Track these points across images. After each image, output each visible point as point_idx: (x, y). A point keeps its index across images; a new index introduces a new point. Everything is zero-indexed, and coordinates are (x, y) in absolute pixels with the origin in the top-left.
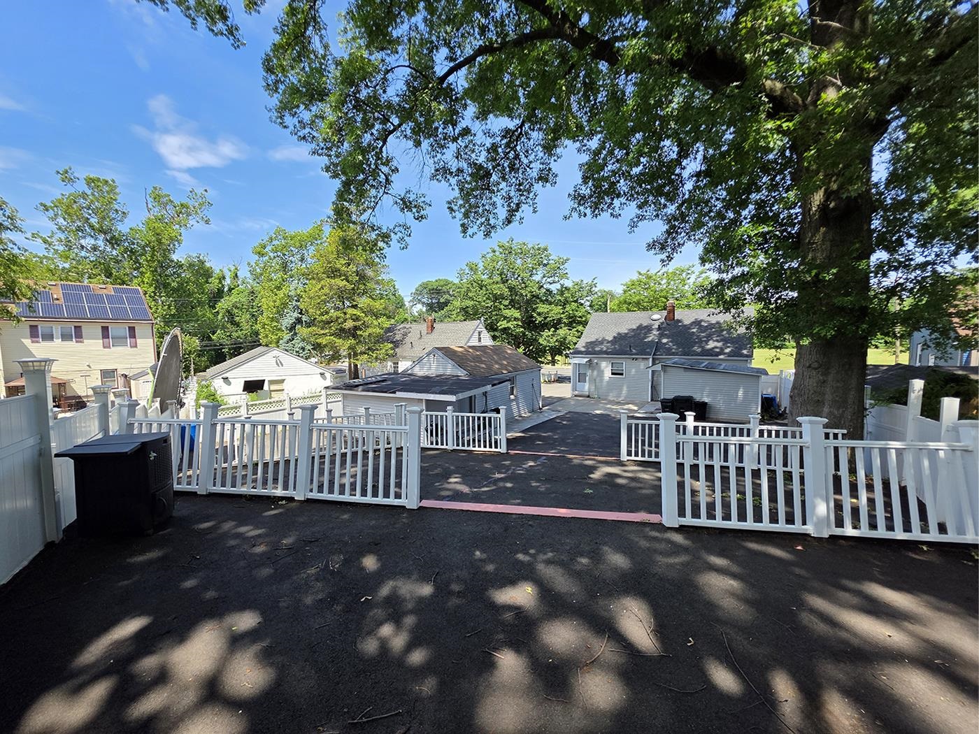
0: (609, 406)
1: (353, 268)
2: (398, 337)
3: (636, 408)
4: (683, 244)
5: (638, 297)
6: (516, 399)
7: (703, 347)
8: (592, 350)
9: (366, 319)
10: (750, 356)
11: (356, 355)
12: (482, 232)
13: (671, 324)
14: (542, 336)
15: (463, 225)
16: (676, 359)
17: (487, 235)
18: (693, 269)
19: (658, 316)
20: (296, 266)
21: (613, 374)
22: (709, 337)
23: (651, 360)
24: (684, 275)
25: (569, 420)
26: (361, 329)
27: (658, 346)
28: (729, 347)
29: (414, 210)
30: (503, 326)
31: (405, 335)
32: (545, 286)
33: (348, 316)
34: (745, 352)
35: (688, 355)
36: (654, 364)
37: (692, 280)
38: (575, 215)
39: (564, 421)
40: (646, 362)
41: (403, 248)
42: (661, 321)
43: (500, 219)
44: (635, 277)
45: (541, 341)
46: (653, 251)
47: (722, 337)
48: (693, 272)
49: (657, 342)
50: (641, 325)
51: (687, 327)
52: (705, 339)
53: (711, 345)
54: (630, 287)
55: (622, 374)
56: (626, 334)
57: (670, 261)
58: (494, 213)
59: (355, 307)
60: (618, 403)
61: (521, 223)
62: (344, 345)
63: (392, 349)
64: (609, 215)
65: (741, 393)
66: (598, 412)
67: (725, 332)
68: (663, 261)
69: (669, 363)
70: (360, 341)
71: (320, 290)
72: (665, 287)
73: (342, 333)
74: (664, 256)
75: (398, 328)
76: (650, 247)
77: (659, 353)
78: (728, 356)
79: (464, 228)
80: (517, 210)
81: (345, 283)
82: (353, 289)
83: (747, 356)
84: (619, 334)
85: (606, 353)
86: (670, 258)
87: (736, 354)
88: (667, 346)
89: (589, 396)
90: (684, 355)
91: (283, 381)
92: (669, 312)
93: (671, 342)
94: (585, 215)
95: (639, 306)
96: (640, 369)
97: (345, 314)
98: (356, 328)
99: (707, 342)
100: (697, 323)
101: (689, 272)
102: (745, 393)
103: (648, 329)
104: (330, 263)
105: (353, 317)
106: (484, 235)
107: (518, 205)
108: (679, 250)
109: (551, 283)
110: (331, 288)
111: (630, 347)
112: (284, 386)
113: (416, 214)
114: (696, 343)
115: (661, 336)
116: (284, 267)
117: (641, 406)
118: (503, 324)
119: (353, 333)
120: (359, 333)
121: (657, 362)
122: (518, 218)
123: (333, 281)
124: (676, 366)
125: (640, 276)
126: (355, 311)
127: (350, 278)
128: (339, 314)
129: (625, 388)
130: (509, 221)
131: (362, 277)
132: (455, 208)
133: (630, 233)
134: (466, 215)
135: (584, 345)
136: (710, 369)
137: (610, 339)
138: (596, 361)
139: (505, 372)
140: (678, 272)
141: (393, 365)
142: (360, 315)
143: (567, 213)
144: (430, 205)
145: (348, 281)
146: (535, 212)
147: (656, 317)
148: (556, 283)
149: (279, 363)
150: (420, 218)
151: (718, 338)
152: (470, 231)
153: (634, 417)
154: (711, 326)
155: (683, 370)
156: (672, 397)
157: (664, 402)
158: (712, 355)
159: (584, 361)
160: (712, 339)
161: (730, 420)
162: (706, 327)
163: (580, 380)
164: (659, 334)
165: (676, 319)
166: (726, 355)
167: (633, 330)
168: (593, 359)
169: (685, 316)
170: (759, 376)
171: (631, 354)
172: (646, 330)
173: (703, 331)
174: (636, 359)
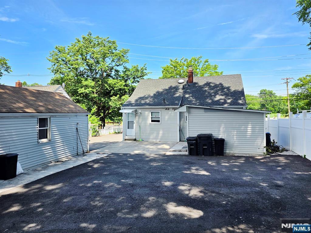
6: (51, 143)
7: (212, 100)
8: (139, 103)
10: (245, 104)
13: (191, 86)
19: (183, 80)
21: (152, 121)
22: (216, 93)
27: (183, 100)
28: (229, 99)
30: (81, 91)
35: (203, 105)
47: (224, 93)
49: (182, 97)
50: (171, 86)
51: (201, 87)
52: (213, 94)
53: (218, 98)
55: (159, 121)
56: (162, 92)
65: (249, 130)
67: (226, 89)
69: (192, 106)
77: (184, 104)
83: (242, 104)
84: (158, 92)
85: (148, 104)
87: (234, 103)
88: (189, 99)
90: (201, 105)
92: (189, 77)
93: (192, 96)
96: (171, 117)
99: (215, 96)
100: (208, 84)
102: (253, 130)
103: (176, 89)
111: (164, 100)
114: (207, 97)
115: (185, 93)
117: (172, 145)
124: (198, 107)
129: (161, 132)
137: (152, 95)
138: (140, 111)
147: (181, 81)
151: (222, 93)
153: (164, 155)
154: (216, 86)
155: (203, 111)
156: (196, 136)
157: (189, 140)
158: (219, 105)
159: (130, 111)
160: (218, 94)
161: (242, 154)
162: (214, 86)
163: (129, 127)
164: (184, 92)
165: (194, 82)
166: (229, 104)
167: (166, 90)
168: (138, 110)
169: (199, 80)
170: (263, 113)
171: (164, 105)
172: (175, 90)
173: (212, 89)
174: (168, 109)
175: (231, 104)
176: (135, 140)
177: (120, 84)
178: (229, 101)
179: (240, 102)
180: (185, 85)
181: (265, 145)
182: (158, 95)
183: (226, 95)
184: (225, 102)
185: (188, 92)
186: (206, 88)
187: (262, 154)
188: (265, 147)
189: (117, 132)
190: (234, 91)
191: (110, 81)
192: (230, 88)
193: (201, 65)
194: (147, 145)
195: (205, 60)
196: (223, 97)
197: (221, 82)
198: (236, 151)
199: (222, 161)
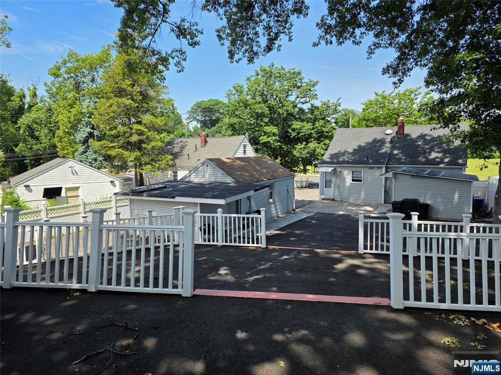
0: (350, 208)
1: (137, 88)
2: (176, 150)
3: (371, 209)
4: (411, 69)
5: (375, 115)
6: (274, 202)
7: (426, 158)
8: (336, 160)
9: (149, 134)
10: (465, 165)
11: (141, 165)
12: (246, 58)
13: (401, 139)
14: (295, 148)
15: (230, 52)
16: (405, 167)
17: (251, 60)
18: (419, 91)
19: (391, 131)
20: (87, 86)
21: (353, 180)
22: (432, 149)
23: (384, 169)
24: (412, 96)
25: (318, 219)
26: (145, 143)
27: (390, 157)
28: (447, 157)
29: (188, 37)
30: (264, 140)
31: (183, 148)
32: (298, 106)
33: (134, 131)
34: (460, 161)
35: (414, 164)
36: (387, 172)
37: (418, 101)
38: (323, 42)
39: (314, 220)
40: (381, 170)
41: (180, 71)
42: (393, 135)
43: (262, 47)
44: (373, 98)
45: (295, 153)
46: (387, 75)
47: (442, 149)
48: (420, 93)
49: (390, 154)
50: (375, 139)
51: (414, 141)
52: (428, 151)
53: (433, 155)
54: (368, 105)
55: (361, 181)
56: (365, 146)
57: (401, 83)
58: (256, 42)
59: (139, 123)
60: (358, 205)
61: (279, 50)
62: (131, 156)
63: (172, 160)
64: (351, 42)
65: (456, 196)
66: (341, 213)
67: (445, 145)
68: (395, 83)
69: (399, 171)
70: (144, 153)
71: (109, 107)
72: (396, 106)
73: (129, 146)
74: (396, 79)
75: (176, 142)
76: (385, 71)
77: (390, 163)
78: (447, 165)
79: (231, 55)
80: (276, 39)
81: (130, 101)
82: (137, 107)
83: (462, 165)
84: (360, 146)
85: (348, 163)
86: (401, 81)
87: (453, 163)
88: (398, 157)
89: (333, 200)
90: (411, 165)
91: (77, 188)
92: (399, 128)
93: (401, 153)
94: (331, 43)
95: (376, 122)
96: (375, 177)
97: (131, 129)
98: (141, 142)
99: (430, 153)
100: (422, 137)
101: (417, 93)
102: (460, 197)
103: (382, 142)
104: (117, 83)
105: (138, 132)
106: (248, 61)
107: (277, 35)
108: (409, 74)
109: (303, 103)
110: (119, 106)
111: (368, 157)
112: (80, 192)
113: (190, 41)
114: (421, 154)
115: (393, 148)
116: (77, 87)
117: (376, 207)
118: (264, 139)
119: (138, 146)
120: (144, 146)
121: (389, 170)
122: (276, 46)
123: (120, 100)
124: (404, 173)
125: (377, 97)
126: (140, 127)
127: (135, 98)
128: (125, 129)
129: (363, 193)
130: (269, 49)
131: (145, 97)
132: (224, 36)
133: (368, 59)
134: (233, 43)
135: (329, 156)
136: (432, 176)
137: (351, 151)
138: (339, 170)
139: (265, 180)
140: (407, 93)
141: (173, 174)
142: (144, 130)
143: (316, 40)
144: (202, 33)
145: (133, 100)
146: (290, 40)
147: (389, 131)
148: (307, 102)
149: (75, 173)
150: (194, 44)
151: (439, 150)
152: (236, 57)
153: (369, 217)
154: (433, 139)
156: (401, 200)
157: (395, 204)
158: (433, 164)
160: (434, 150)
162: (430, 140)
163: (327, 186)
164: (391, 146)
165: (405, 133)
166: (445, 164)
167: (370, 143)
168: (337, 168)
169: (412, 131)
170: (471, 182)
171: (368, 164)
172: (380, 143)
173: (427, 144)
174: (372, 168)
178: (447, 160)
180: (394, 137)
181: (471, 211)
185: (396, 146)
186: (420, 141)
188: (470, 213)
194: (348, 206)
196: (440, 155)
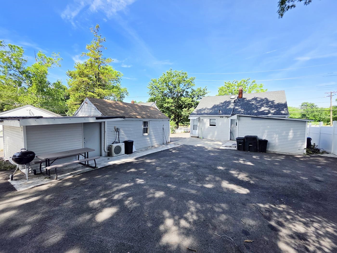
6: (149, 135)
7: (258, 110)
8: (200, 113)
13: (240, 100)
19: (234, 97)
49: (234, 109)
50: (225, 101)
51: (249, 101)
53: (263, 109)
55: (215, 125)
56: (218, 105)
60: (212, 141)
66: (199, 145)
67: (270, 103)
77: (234, 114)
83: (285, 114)
84: (214, 105)
85: (207, 114)
87: (277, 113)
88: (238, 110)
92: (240, 94)
93: (240, 108)
96: (224, 123)
99: (260, 108)
100: (255, 99)
102: (295, 133)
109: (188, 89)
111: (219, 111)
114: (254, 108)
117: (224, 142)
124: (246, 116)
129: (216, 133)
135: (196, 111)
137: (210, 108)
138: (202, 118)
139: (138, 117)
151: (267, 106)
153: (219, 149)
154: (262, 100)
155: (251, 119)
156: (244, 137)
157: (239, 140)
158: (264, 114)
159: (196, 118)
160: (263, 106)
161: (283, 152)
162: (259, 101)
163: (194, 129)
164: (235, 105)
165: (243, 97)
166: (272, 114)
167: (222, 103)
168: (200, 117)
169: (247, 96)
170: (306, 121)
171: (220, 114)
172: (228, 103)
173: (258, 103)
174: (222, 117)
175: (274, 114)
176: (198, 137)
177: (188, 100)
178: (273, 112)
179: (283, 112)
180: (236, 100)
181: (306, 147)
182: (215, 107)
183: (271, 107)
184: (269, 112)
185: (238, 105)
186: (253, 101)
187: (302, 154)
188: (305, 149)
189: (186, 132)
190: (278, 104)
191: (183, 99)
192: (274, 101)
193: (249, 85)
194: (205, 141)
195: (252, 81)
196: (267, 109)
197: (266, 97)
198: (278, 150)
199: (265, 156)
